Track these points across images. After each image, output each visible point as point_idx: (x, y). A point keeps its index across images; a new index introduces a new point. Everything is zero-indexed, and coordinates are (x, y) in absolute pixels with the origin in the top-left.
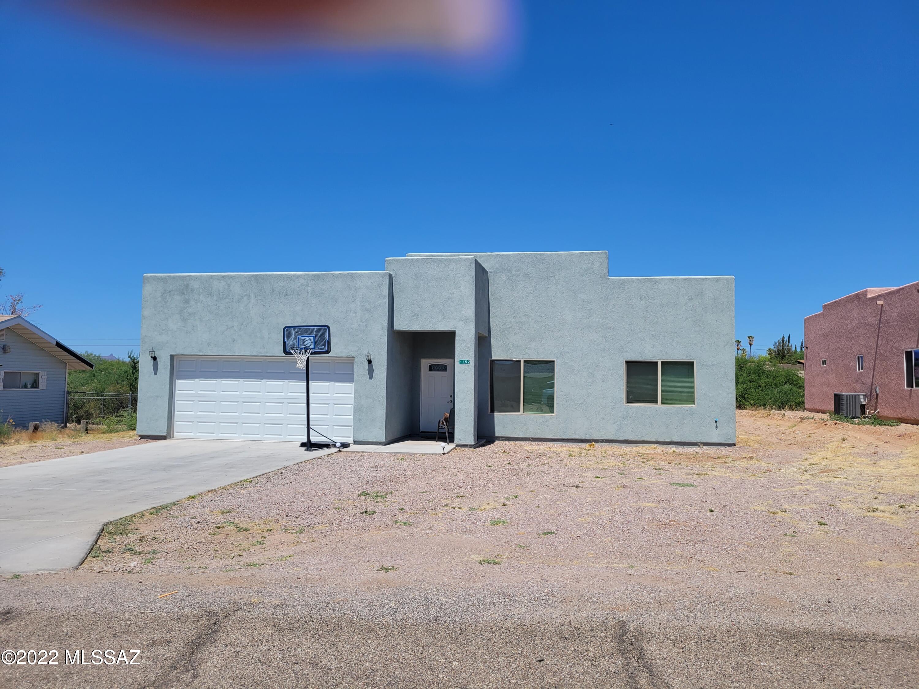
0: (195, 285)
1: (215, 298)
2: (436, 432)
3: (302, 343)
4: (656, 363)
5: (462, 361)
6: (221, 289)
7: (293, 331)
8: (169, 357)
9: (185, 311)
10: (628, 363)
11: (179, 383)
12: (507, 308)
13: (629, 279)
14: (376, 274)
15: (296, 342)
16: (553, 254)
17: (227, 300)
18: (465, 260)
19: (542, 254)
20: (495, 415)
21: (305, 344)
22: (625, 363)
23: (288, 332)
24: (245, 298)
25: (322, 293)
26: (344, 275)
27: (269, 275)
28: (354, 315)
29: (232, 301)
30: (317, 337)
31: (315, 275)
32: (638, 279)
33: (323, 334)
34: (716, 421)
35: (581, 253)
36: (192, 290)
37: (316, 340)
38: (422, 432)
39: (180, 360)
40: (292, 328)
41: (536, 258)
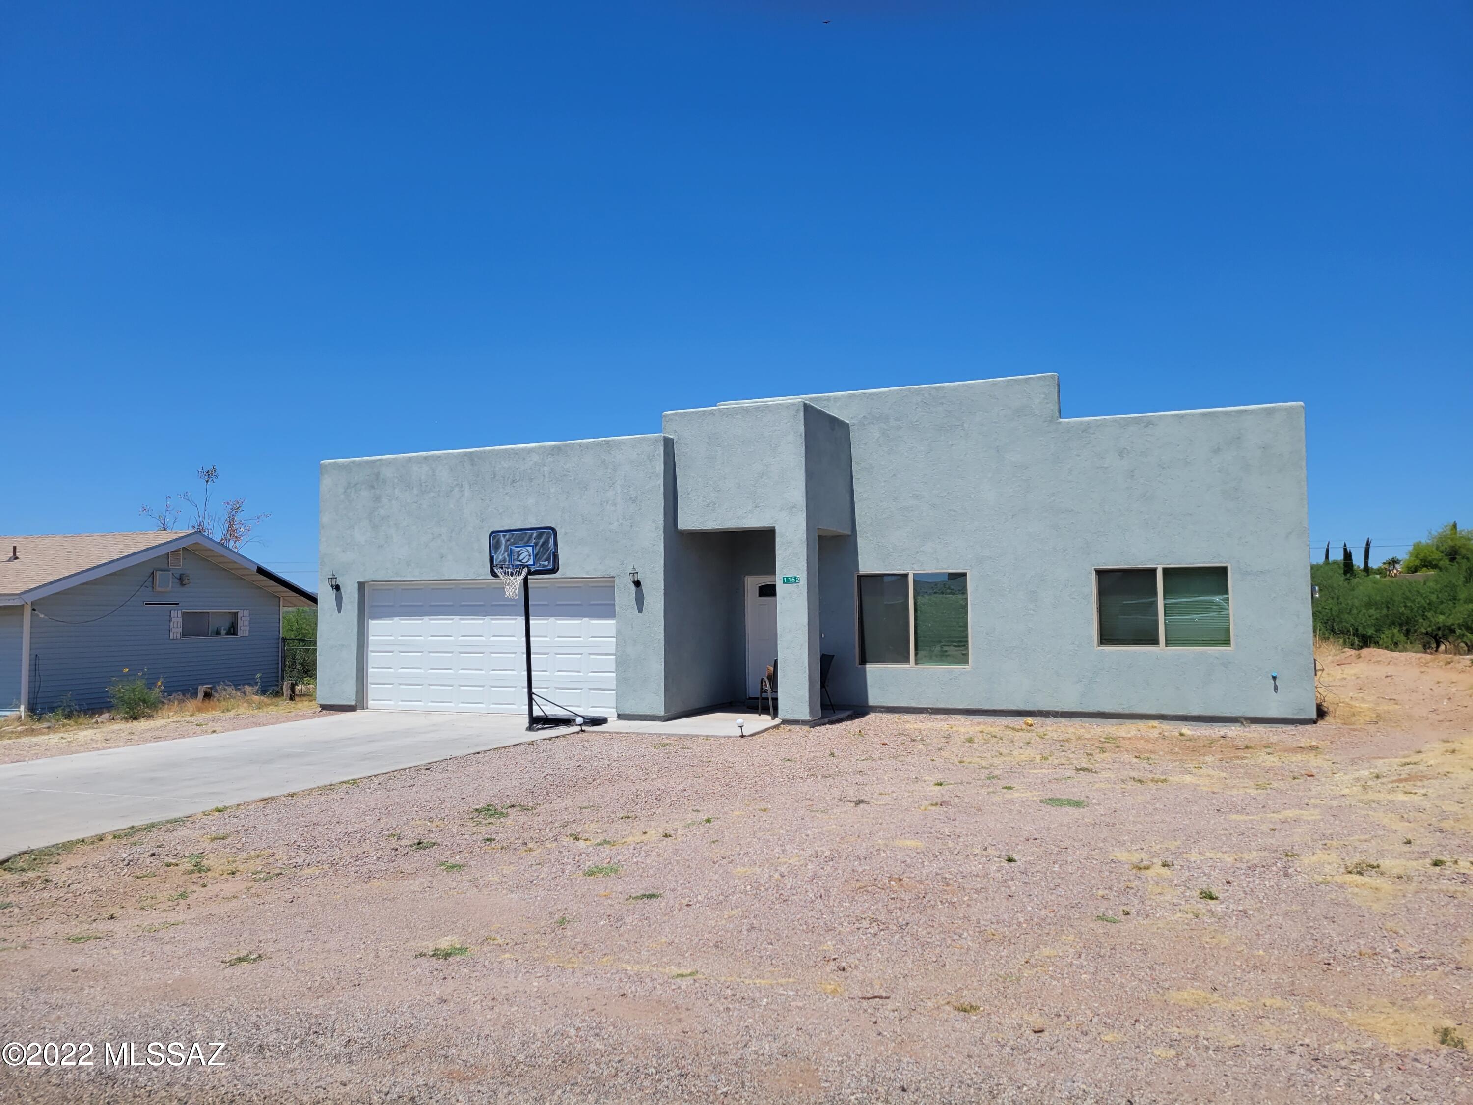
0: (388, 473)
1: (415, 491)
2: (758, 699)
3: (516, 557)
4: (1153, 571)
5: (787, 578)
6: (423, 478)
7: (502, 538)
8: (356, 585)
9: (376, 513)
10: (1099, 572)
11: (374, 625)
12: (883, 484)
13: (1097, 421)
14: (644, 439)
15: (508, 555)
16: (959, 385)
17: (432, 494)
18: (788, 407)
19: (940, 387)
20: (867, 670)
21: (521, 558)
22: (1094, 573)
23: (495, 540)
24: (457, 489)
25: (565, 475)
26: (597, 444)
27: (490, 451)
28: (613, 508)
29: (439, 495)
30: (538, 547)
31: (555, 447)
32: (1115, 421)
33: (546, 542)
34: (1274, 678)
35: (1008, 381)
36: (384, 482)
37: (536, 552)
38: (751, 698)
39: (373, 590)
40: (501, 534)
41: (930, 394)
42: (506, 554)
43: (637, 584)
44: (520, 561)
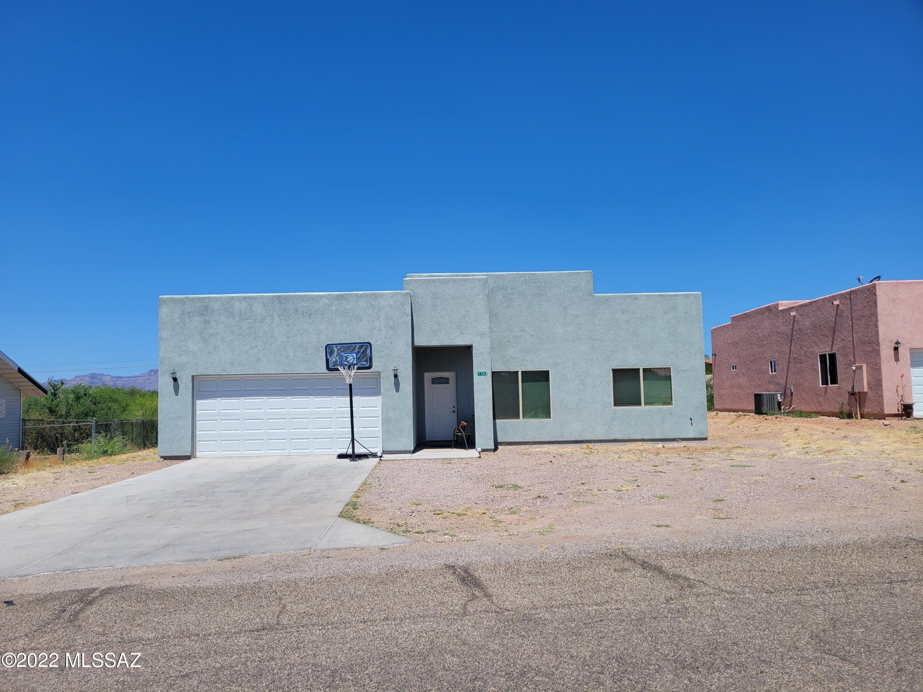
0: (216, 306)
1: (237, 318)
2: (452, 441)
3: (344, 360)
4: (638, 370)
5: (480, 372)
6: (243, 310)
7: (335, 348)
8: (191, 378)
9: (206, 332)
10: (614, 371)
11: (200, 403)
12: (504, 323)
13: (612, 296)
14: (398, 293)
15: (339, 358)
16: (544, 273)
17: (250, 321)
18: (479, 280)
19: (534, 274)
20: (497, 423)
21: (348, 360)
22: (611, 370)
23: (330, 349)
24: (268, 318)
25: (346, 312)
26: (368, 295)
27: (292, 296)
28: (378, 332)
29: (255, 321)
30: (360, 354)
31: (338, 295)
32: (620, 296)
33: (365, 351)
34: (691, 419)
35: (569, 273)
36: (212, 311)
37: (358, 357)
38: (427, 441)
39: (199, 381)
40: (335, 346)
41: (529, 277)
42: (338, 358)
43: (396, 376)
44: (348, 362)
